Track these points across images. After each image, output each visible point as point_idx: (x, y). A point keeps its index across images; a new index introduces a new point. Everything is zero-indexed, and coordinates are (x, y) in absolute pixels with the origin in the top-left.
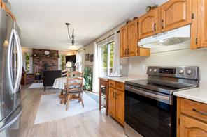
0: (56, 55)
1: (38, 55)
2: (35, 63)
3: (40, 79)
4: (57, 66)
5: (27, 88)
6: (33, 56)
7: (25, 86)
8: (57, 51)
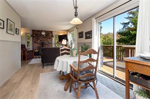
0: (50, 35)
1: (36, 35)
2: (34, 42)
3: (38, 55)
4: (51, 44)
5: (27, 63)
6: (32, 36)
7: (27, 61)
8: (52, 32)
